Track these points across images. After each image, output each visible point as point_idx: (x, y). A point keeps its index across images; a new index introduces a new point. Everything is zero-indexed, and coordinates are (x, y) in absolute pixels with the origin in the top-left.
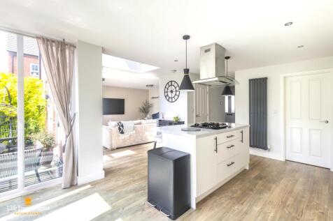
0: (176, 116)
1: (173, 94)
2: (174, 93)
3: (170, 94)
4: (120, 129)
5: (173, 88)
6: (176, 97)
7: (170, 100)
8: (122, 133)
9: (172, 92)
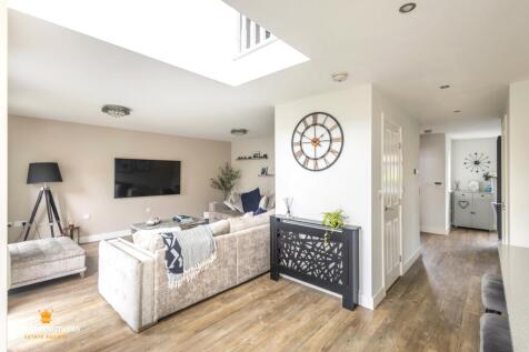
0: (332, 210)
1: (321, 150)
2: (325, 146)
3: (309, 149)
4: (169, 257)
5: (320, 131)
6: (331, 158)
7: (311, 165)
8: (178, 270)
9: (316, 142)
